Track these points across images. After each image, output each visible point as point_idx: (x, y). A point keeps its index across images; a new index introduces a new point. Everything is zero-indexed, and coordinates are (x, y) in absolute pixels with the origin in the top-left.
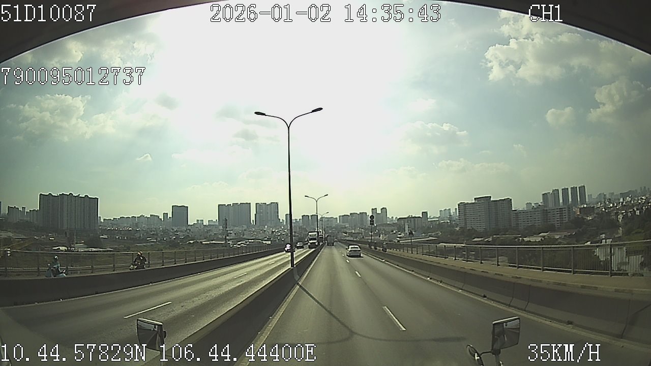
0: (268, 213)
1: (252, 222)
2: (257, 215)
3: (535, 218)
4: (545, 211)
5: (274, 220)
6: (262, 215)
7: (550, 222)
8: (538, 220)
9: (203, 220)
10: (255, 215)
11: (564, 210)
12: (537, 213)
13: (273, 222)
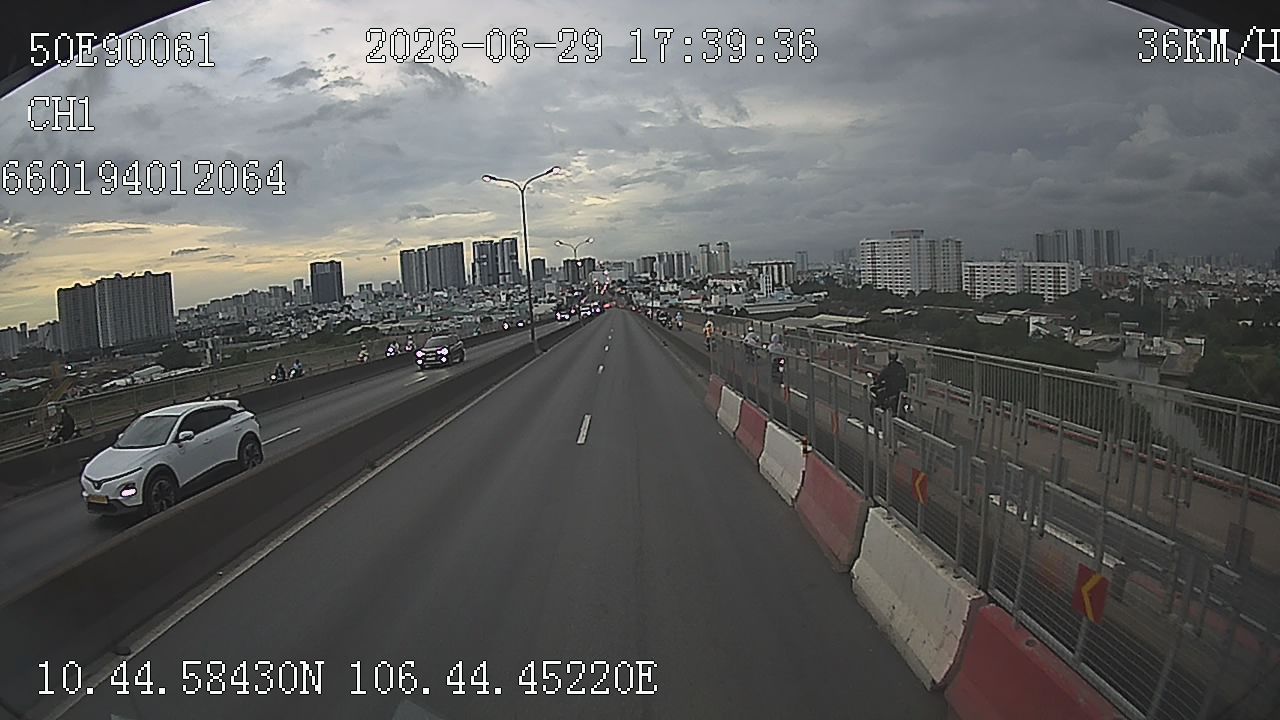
0: (497, 259)
1: (467, 279)
2: (477, 264)
3: (1006, 280)
4: (1027, 270)
5: (509, 273)
6: (485, 264)
7: (1034, 290)
8: (1013, 285)
9: (371, 285)
10: (473, 265)
11: (1061, 270)
12: (1009, 270)
13: (507, 276)
